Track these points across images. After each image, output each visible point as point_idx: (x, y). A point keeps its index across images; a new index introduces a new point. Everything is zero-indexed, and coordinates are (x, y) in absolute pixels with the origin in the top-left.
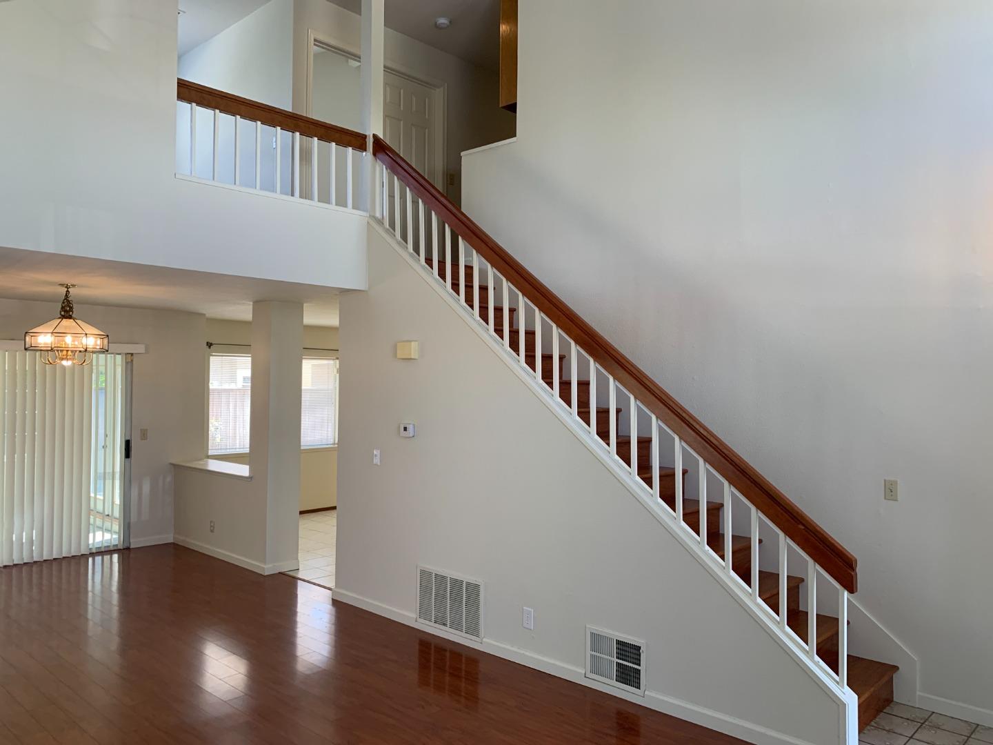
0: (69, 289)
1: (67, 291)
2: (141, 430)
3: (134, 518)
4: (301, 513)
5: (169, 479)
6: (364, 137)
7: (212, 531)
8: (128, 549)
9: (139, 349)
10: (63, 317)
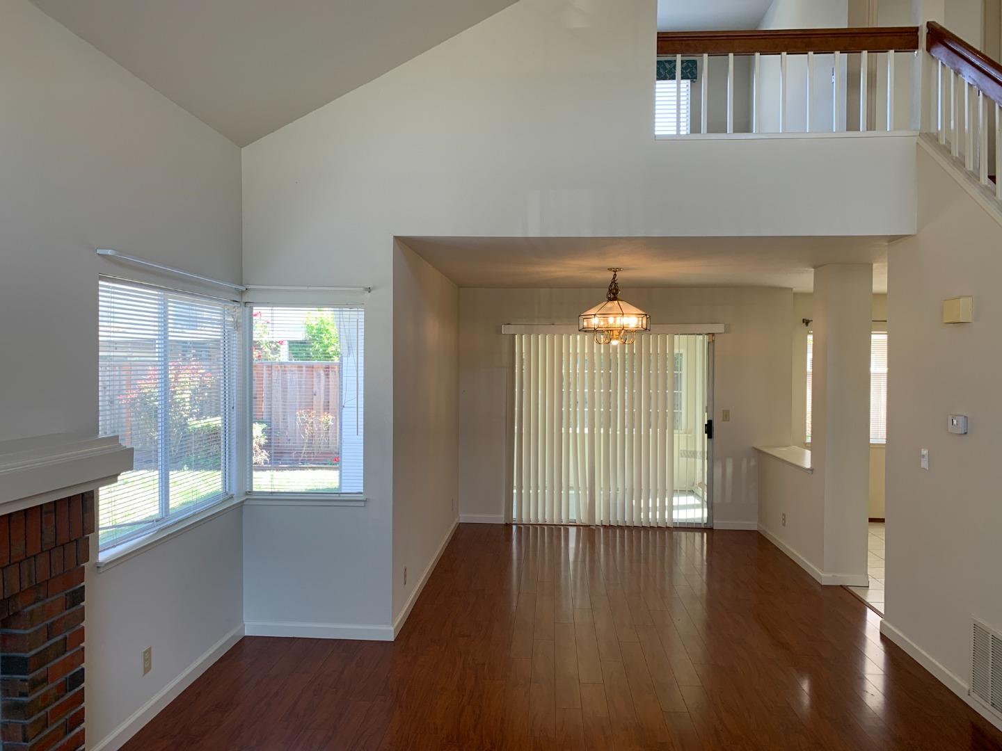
0: (616, 273)
1: (615, 275)
2: (723, 411)
3: (717, 500)
4: (871, 520)
5: (753, 463)
6: (914, 31)
7: (784, 525)
8: (711, 529)
9: (719, 328)
10: (610, 300)
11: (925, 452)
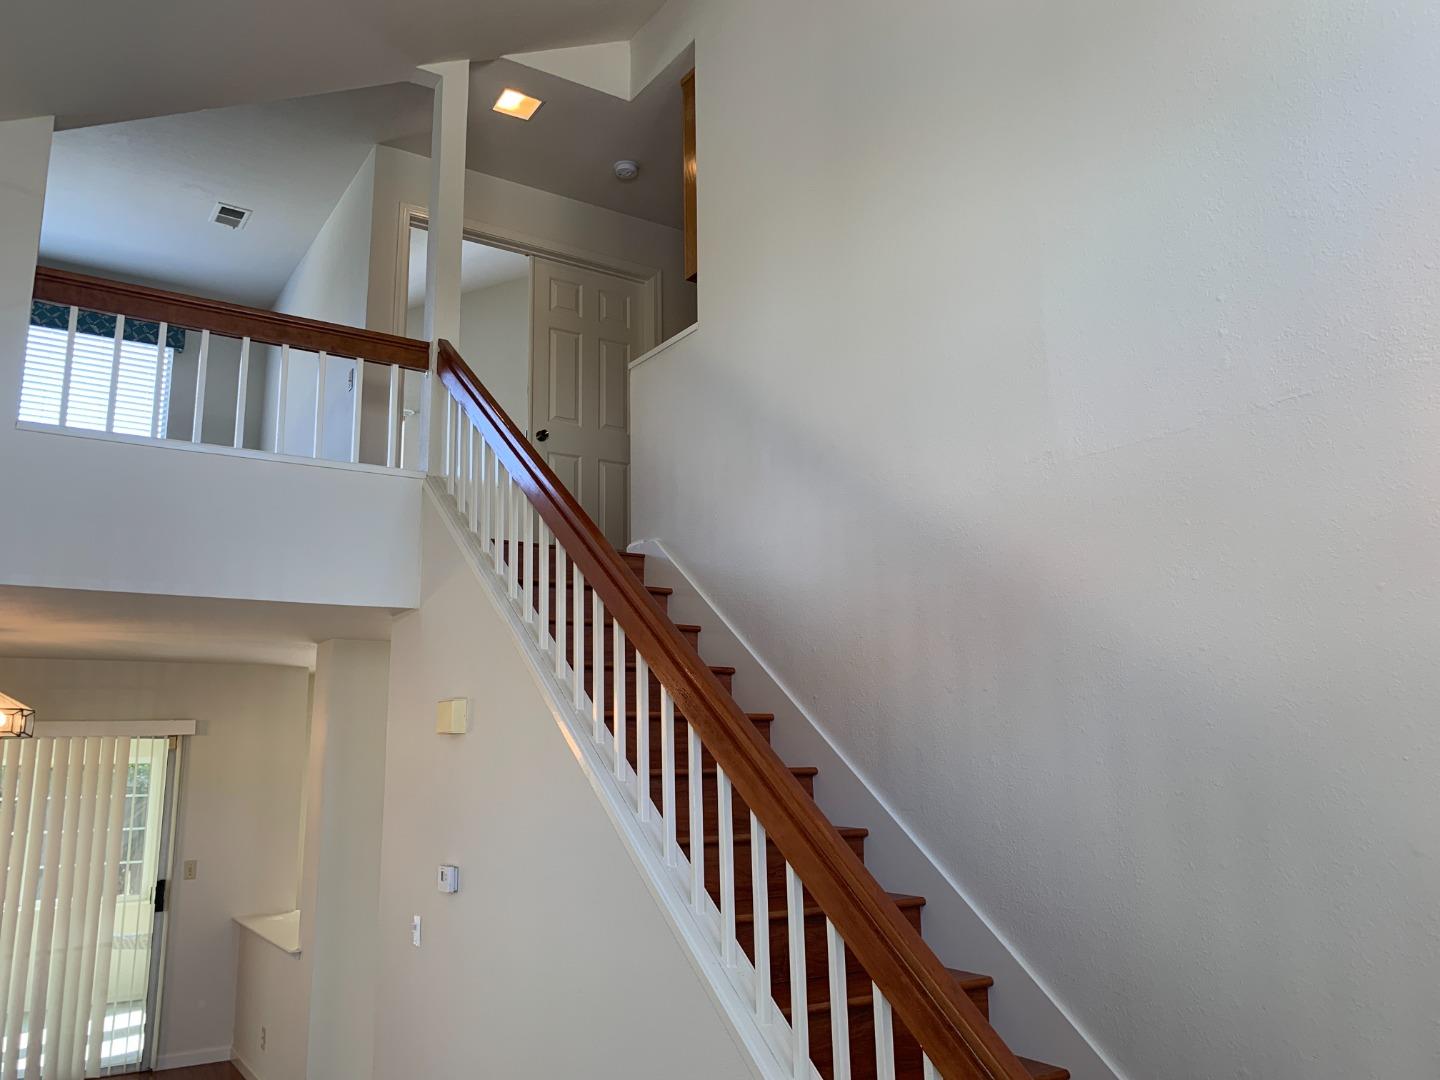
11: (417, 919)
